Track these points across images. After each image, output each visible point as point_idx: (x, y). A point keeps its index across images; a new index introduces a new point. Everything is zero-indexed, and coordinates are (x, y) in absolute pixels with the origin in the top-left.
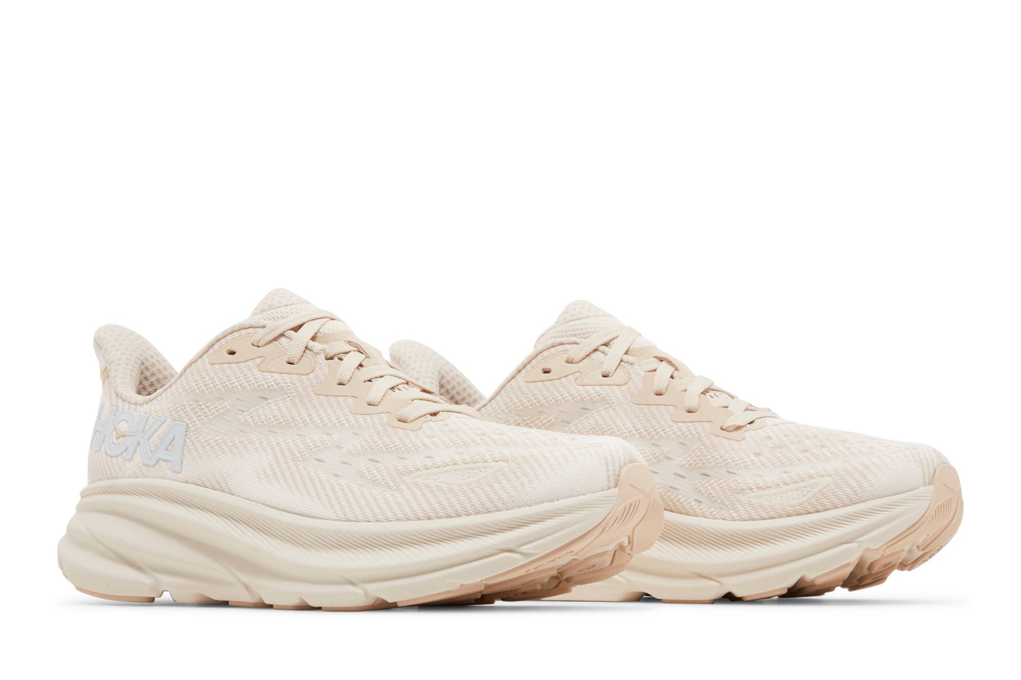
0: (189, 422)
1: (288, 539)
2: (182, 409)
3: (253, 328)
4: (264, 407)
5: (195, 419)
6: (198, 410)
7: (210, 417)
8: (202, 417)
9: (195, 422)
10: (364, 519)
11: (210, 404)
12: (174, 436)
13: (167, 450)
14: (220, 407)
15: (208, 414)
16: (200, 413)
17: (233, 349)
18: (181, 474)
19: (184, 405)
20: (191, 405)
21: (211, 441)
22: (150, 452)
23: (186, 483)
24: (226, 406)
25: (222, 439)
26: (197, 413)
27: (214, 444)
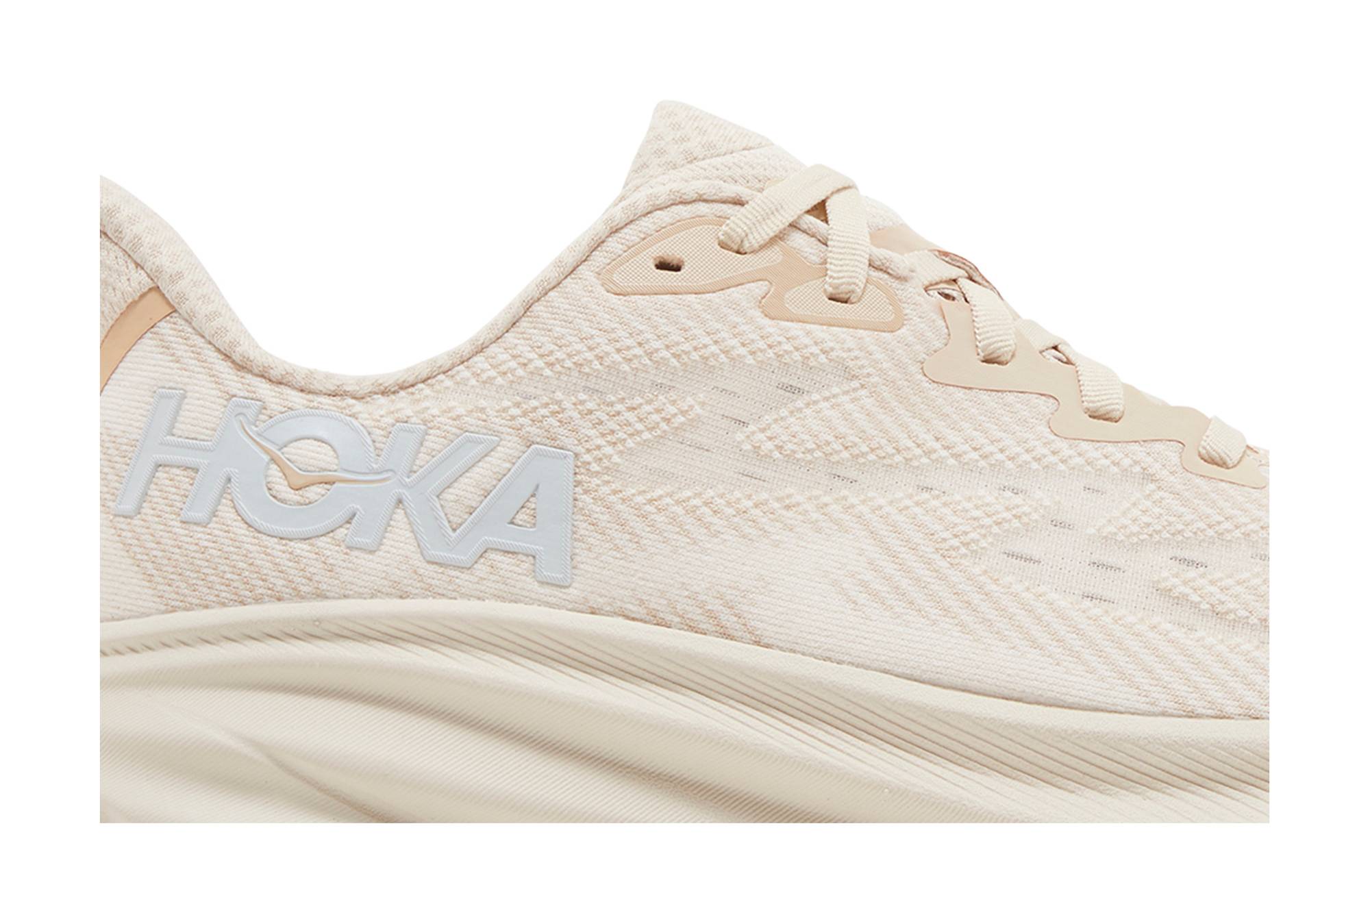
0: (579, 449)
1: (980, 758)
2: (554, 413)
3: (706, 201)
4: (800, 410)
5: (600, 441)
6: (604, 418)
7: (646, 435)
8: (621, 435)
9: (599, 447)
10: (1241, 711)
11: (639, 400)
12: (537, 487)
13: (512, 523)
14: (673, 410)
15: (639, 426)
16: (612, 425)
17: (672, 254)
18: (571, 590)
19: (559, 403)
20: (582, 402)
21: (668, 500)
22: (450, 531)
23: (593, 613)
24: (691, 407)
25: (699, 495)
26: (601, 423)
27: (679, 510)
